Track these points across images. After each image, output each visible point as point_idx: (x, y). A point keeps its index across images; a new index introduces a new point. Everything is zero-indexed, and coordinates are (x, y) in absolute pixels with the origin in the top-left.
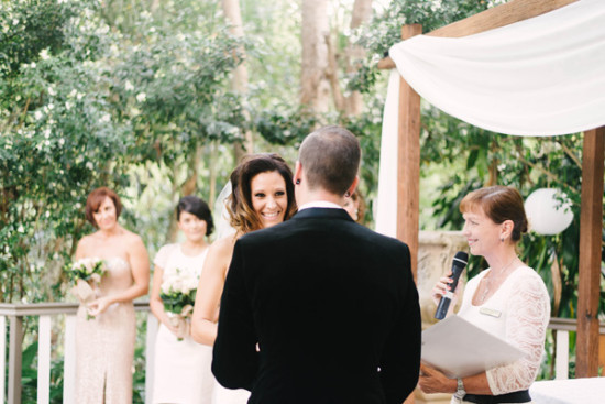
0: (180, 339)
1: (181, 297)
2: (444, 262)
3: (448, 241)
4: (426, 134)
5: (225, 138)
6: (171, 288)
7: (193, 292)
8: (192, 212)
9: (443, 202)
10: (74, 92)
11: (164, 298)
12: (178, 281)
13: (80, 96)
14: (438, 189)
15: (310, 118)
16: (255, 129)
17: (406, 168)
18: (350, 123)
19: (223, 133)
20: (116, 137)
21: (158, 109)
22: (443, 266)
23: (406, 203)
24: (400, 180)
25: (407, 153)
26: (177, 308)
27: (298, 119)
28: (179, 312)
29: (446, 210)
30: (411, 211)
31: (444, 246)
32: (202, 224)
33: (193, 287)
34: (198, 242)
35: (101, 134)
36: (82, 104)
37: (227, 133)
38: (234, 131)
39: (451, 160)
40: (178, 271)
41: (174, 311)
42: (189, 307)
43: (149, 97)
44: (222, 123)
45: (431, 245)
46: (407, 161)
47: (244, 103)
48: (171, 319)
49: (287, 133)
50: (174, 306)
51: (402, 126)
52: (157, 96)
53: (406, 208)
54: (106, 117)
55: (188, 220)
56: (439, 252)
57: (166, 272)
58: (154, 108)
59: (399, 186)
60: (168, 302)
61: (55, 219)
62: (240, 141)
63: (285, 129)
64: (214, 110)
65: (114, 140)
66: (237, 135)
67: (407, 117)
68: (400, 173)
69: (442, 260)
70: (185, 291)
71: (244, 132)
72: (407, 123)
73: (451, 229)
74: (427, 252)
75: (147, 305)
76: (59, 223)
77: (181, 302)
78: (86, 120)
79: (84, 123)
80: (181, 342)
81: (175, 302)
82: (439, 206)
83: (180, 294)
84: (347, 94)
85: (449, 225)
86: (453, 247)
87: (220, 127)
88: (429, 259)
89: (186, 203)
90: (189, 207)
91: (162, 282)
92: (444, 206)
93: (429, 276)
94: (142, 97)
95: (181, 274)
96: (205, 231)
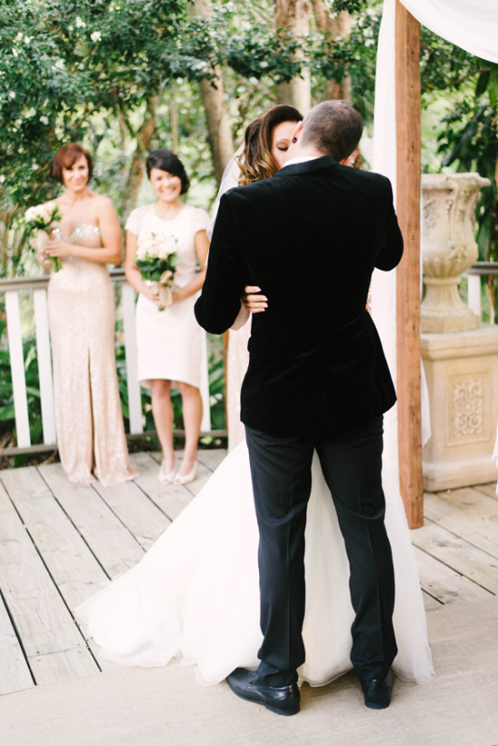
0: (162, 309)
1: (159, 262)
2: (449, 210)
3: (454, 185)
4: (427, 57)
5: (192, 75)
6: (147, 253)
7: (171, 256)
8: (163, 168)
9: (450, 134)
10: (20, 35)
11: (141, 264)
12: (154, 245)
13: (27, 40)
14: (444, 120)
15: (290, 44)
16: (225, 61)
17: (405, 106)
18: (337, 47)
19: (189, 70)
20: (72, 86)
21: (115, 49)
22: (449, 214)
23: (407, 145)
24: (399, 120)
25: (406, 89)
26: (155, 275)
27: (276, 46)
28: (158, 280)
29: (452, 146)
30: (412, 155)
31: (450, 191)
32: (176, 180)
33: (171, 251)
34: (173, 202)
35: (55, 83)
36: (31, 49)
37: (193, 68)
38: (201, 65)
39: (457, 87)
40: (154, 235)
41: (153, 280)
42: (168, 274)
43: (105, 35)
44: (186, 58)
45: (435, 191)
46: (407, 98)
47: (213, 34)
48: (150, 288)
49: (264, 64)
50: (152, 273)
51: (399, 59)
52: (113, 33)
53: (406, 152)
54: (60, 64)
55: (160, 179)
56: (444, 197)
57: (141, 238)
58: (110, 47)
59: (398, 128)
60: (146, 269)
61: (11, 184)
62: (208, 76)
63: (261, 59)
64: (179, 45)
65: (70, 90)
66: (205, 70)
67: (406, 46)
68: (399, 112)
69: (448, 207)
70: (163, 256)
71: (213, 67)
72: (405, 55)
73: (459, 171)
74: (432, 199)
75: (123, 274)
76: (16, 189)
77: (159, 268)
78: (37, 68)
79: (34, 71)
80: (163, 312)
81: (152, 269)
82: (445, 141)
83: (157, 259)
84: (333, 16)
85: (457, 163)
86: (459, 191)
87: (186, 62)
88: (433, 206)
89: (156, 158)
90: (160, 163)
91: (137, 249)
92: (450, 140)
93: (434, 226)
94: (96, 36)
95: (158, 238)
96: (179, 189)
